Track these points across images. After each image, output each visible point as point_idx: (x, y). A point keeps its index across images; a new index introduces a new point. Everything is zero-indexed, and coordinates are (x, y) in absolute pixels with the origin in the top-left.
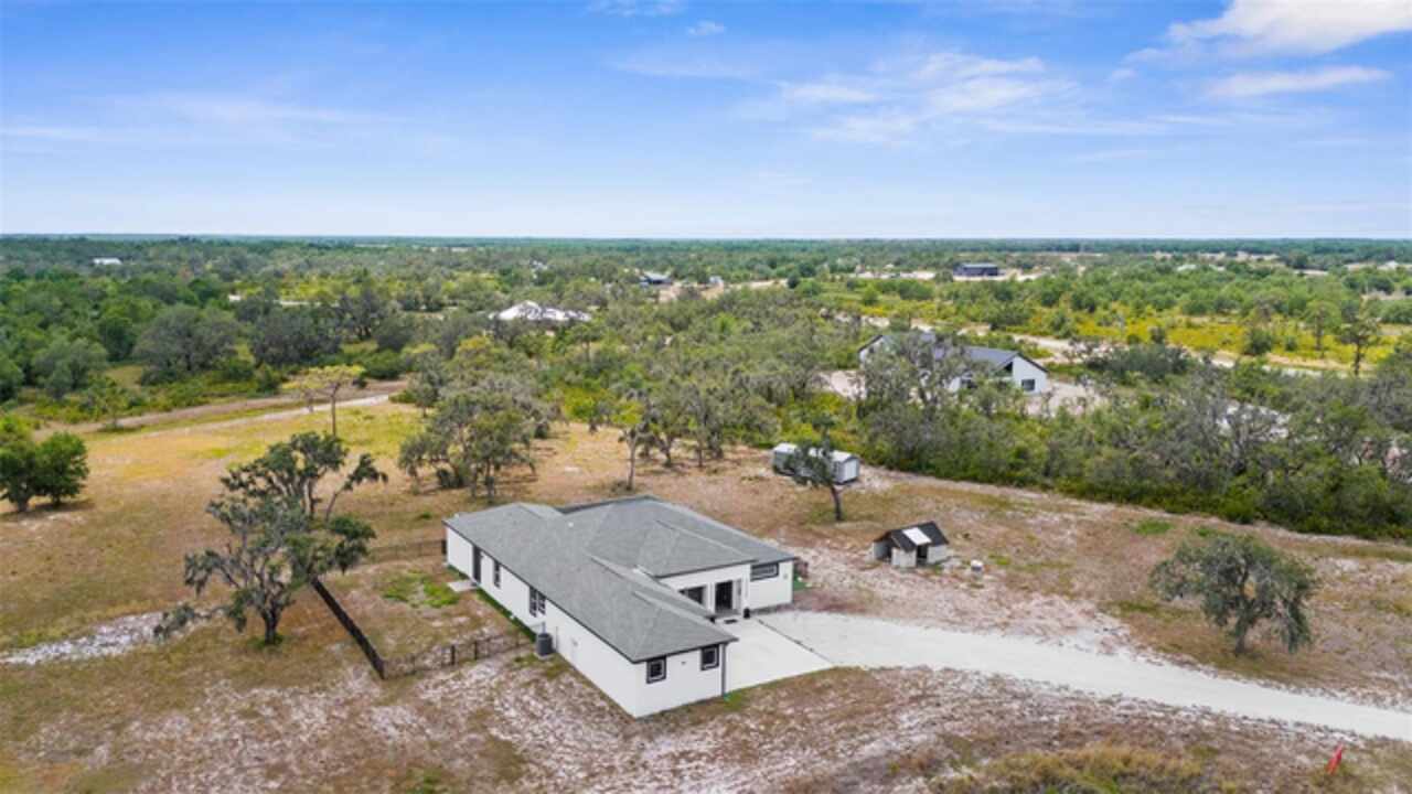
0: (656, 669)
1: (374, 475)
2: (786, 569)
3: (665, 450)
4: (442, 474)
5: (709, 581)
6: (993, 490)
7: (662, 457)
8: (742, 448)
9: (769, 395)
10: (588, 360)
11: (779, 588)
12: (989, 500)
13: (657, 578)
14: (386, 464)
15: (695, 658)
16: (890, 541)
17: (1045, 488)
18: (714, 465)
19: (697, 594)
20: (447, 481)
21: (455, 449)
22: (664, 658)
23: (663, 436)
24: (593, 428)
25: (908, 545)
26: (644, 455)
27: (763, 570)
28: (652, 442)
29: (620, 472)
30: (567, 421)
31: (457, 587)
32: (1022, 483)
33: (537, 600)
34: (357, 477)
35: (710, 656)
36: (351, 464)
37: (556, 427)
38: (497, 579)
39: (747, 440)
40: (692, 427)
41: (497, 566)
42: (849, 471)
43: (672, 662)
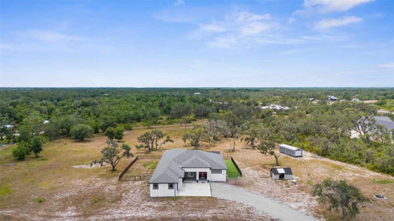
0: (156, 186)
1: (170, 141)
2: (224, 172)
5: (197, 171)
11: (221, 177)
15: (167, 185)
16: (272, 171)
17: (362, 166)
22: (158, 184)
25: (276, 173)
27: (217, 171)
32: (356, 163)
34: (167, 140)
35: (171, 186)
36: (165, 138)
42: (298, 153)
43: (160, 186)
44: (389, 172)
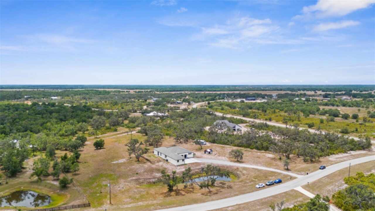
0: (178, 161)
1: (142, 144)
2: (192, 154)
3: (180, 140)
4: (150, 144)
5: (184, 154)
6: (223, 146)
7: (179, 141)
8: (191, 140)
9: (196, 132)
10: (167, 125)
11: (192, 155)
12: (222, 147)
13: (178, 154)
14: (143, 143)
15: (182, 160)
16: (205, 151)
17: (230, 145)
18: (187, 142)
19: (183, 156)
20: (151, 145)
21: (151, 140)
23: (179, 138)
24: (170, 138)
25: (207, 152)
26: (177, 141)
27: (190, 154)
28: (178, 139)
29: (174, 144)
30: (165, 136)
31: (156, 156)
32: (228, 145)
33: (166, 156)
34: (140, 144)
35: (183, 160)
36: (140, 142)
37: (164, 137)
38: (161, 155)
39: (191, 139)
40: (184, 137)
41: (161, 153)
42: (205, 143)
43: (180, 161)
44: (240, 146)
